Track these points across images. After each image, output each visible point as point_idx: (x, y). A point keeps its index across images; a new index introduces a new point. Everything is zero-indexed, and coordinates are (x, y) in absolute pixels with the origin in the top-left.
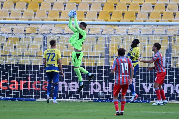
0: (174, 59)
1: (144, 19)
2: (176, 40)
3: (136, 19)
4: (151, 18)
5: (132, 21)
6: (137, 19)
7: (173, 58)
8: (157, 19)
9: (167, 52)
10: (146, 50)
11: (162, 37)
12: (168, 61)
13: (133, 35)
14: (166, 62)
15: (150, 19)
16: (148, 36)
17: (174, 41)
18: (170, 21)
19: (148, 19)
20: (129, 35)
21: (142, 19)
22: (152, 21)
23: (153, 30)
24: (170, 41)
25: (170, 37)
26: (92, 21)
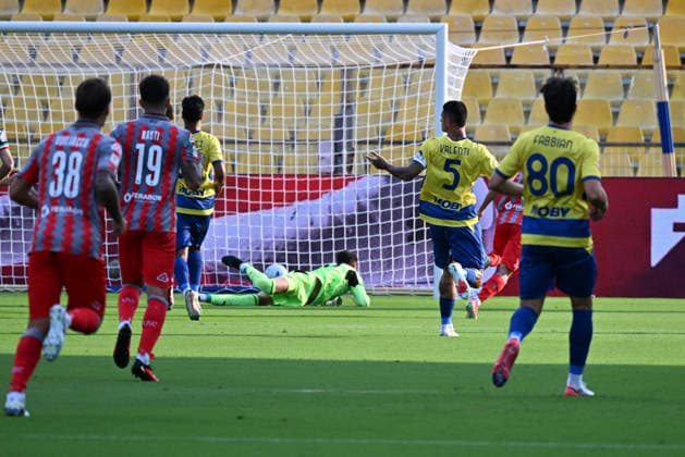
0: (363, 146)
1: (262, 14)
2: (371, 83)
3: (233, 12)
4: (286, 8)
5: (221, 20)
6: (237, 13)
7: (360, 143)
8: (305, 14)
9: (339, 122)
10: (271, 116)
11: (322, 72)
12: (345, 152)
13: (224, 66)
14: (336, 156)
15: (281, 12)
16: (276, 69)
17: (364, 85)
18: (347, 20)
19: (273, 13)
20: (211, 66)
21: (255, 13)
22: (287, 19)
23: (292, 49)
24: (350, 86)
25: (350, 73)
26: (88, 20)
